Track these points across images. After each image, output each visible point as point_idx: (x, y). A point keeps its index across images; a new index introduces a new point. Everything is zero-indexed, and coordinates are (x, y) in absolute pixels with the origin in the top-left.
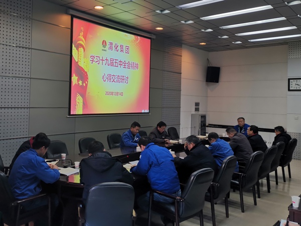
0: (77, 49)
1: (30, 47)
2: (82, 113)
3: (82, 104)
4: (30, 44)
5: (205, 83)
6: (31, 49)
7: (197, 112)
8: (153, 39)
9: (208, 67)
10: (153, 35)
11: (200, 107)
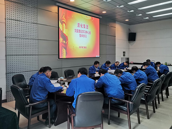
0: (62, 24)
1: (37, 23)
2: (65, 58)
3: (65, 53)
4: (37, 22)
5: (128, 41)
6: (38, 24)
7: (124, 57)
8: (101, 18)
9: (129, 33)
10: (100, 16)
11: (126, 54)
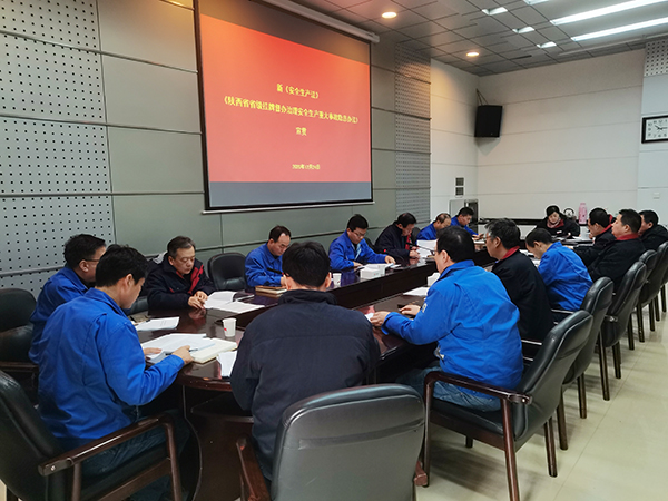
1: (97, 49)
4: (96, 42)
5: (473, 138)
6: (101, 53)
7: (459, 197)
8: (375, 44)
9: (479, 107)
10: (373, 34)
11: (465, 186)
